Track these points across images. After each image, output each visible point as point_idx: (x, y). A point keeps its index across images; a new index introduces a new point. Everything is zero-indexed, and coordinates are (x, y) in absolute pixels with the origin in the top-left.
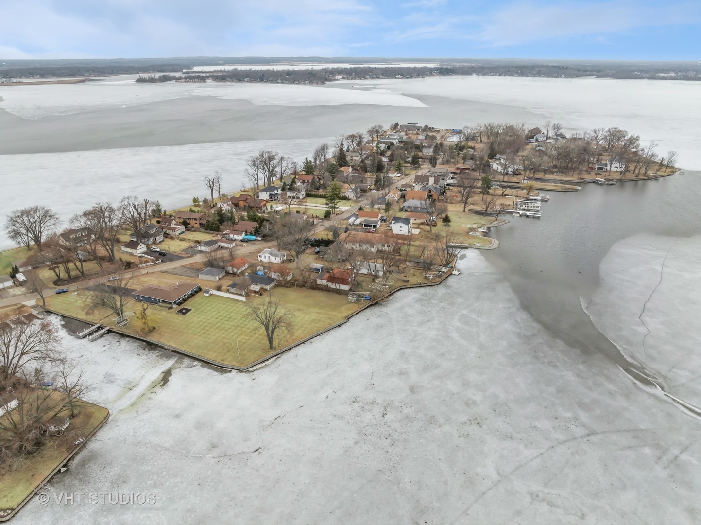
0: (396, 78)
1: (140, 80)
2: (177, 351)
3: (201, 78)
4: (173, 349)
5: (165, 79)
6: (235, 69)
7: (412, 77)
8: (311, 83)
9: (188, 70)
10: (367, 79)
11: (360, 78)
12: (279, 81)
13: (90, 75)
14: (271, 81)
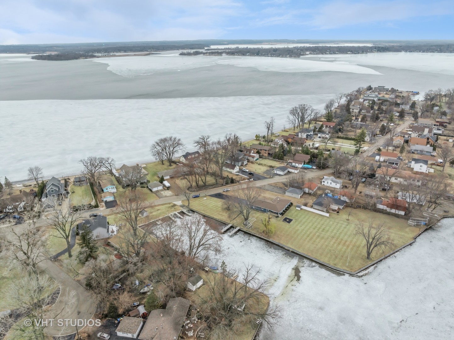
0: (347, 54)
1: (182, 54)
2: (296, 252)
3: (218, 53)
4: (292, 250)
5: (197, 53)
6: (237, 48)
7: (358, 53)
8: (291, 56)
9: (209, 48)
10: (327, 54)
11: (323, 54)
12: (269, 55)
13: (151, 51)
14: (264, 55)
